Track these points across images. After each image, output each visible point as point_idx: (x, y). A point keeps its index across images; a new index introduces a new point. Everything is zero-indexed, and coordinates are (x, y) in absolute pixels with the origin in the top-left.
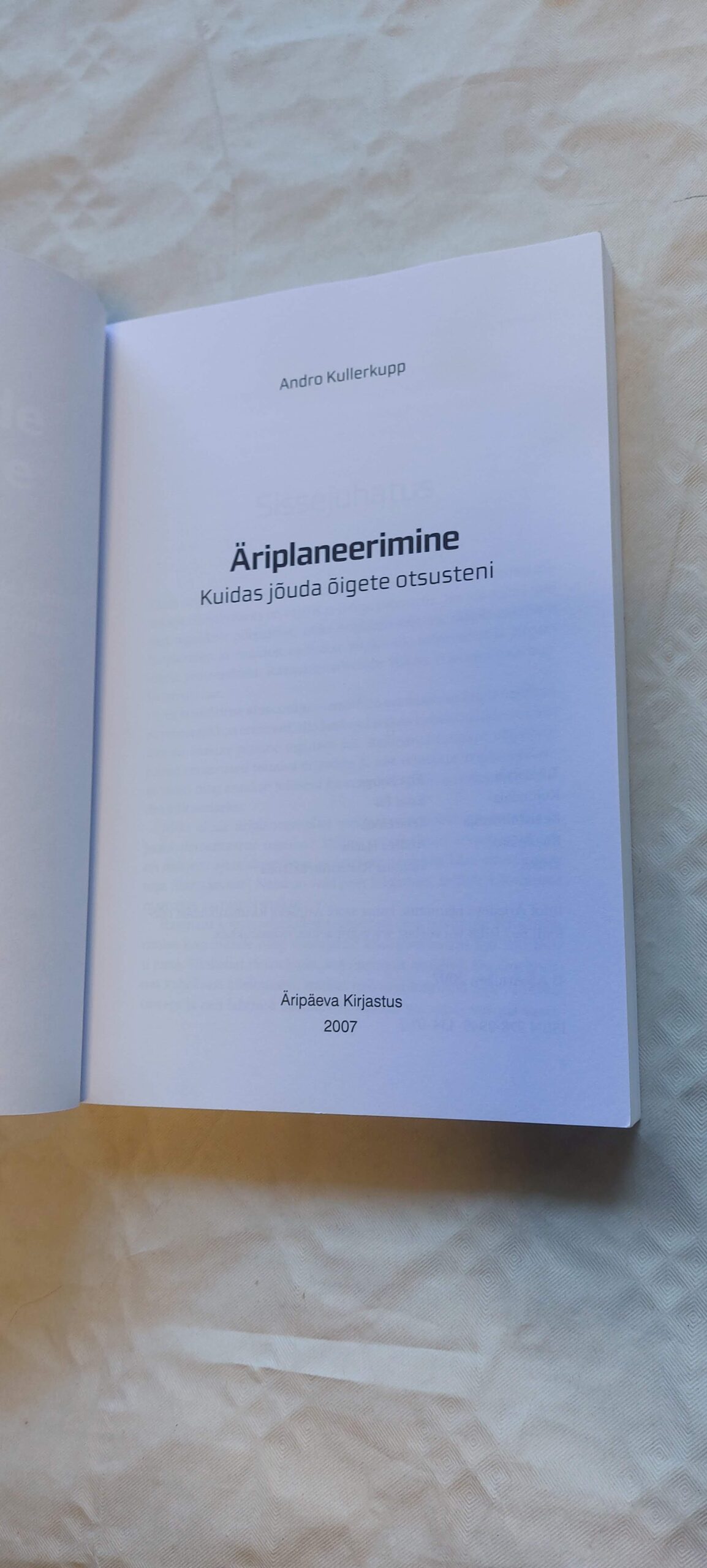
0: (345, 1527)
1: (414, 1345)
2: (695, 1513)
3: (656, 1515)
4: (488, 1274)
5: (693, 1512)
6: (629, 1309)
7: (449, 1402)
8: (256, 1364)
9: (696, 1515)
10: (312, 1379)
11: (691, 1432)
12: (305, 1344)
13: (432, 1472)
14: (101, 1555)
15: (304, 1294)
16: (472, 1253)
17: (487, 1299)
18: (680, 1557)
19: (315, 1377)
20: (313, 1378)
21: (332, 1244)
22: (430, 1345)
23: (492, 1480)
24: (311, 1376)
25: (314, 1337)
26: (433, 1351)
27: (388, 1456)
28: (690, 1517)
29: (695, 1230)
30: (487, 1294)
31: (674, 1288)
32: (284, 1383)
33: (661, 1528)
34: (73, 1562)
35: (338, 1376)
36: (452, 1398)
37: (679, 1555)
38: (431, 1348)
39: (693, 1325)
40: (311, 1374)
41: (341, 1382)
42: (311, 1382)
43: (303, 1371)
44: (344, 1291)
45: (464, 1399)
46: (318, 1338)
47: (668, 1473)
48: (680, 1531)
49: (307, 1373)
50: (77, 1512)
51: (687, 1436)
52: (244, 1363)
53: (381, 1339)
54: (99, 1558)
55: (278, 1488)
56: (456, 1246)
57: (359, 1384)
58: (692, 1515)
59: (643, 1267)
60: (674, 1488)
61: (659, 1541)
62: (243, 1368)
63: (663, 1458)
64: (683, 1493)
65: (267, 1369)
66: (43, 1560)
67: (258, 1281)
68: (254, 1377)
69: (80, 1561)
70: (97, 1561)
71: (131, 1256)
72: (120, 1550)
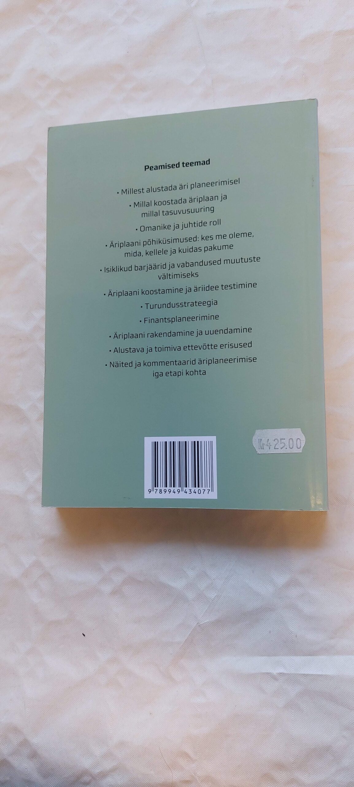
0: (330, 746)
8: (275, 672)
10: (306, 676)
12: (299, 659)
14: (199, 775)
15: (296, 635)
19: (308, 674)
24: (305, 674)
27: (349, 709)
32: (291, 679)
34: (183, 780)
35: (320, 673)
40: (305, 673)
43: (300, 673)
44: (317, 632)
46: (305, 656)
49: (303, 673)
50: (186, 755)
52: (268, 671)
53: (338, 653)
55: (293, 731)
57: (331, 675)
62: (268, 674)
65: (281, 673)
66: (167, 782)
67: (270, 631)
68: (274, 678)
69: (188, 779)
70: (197, 778)
71: (201, 625)
72: (210, 771)
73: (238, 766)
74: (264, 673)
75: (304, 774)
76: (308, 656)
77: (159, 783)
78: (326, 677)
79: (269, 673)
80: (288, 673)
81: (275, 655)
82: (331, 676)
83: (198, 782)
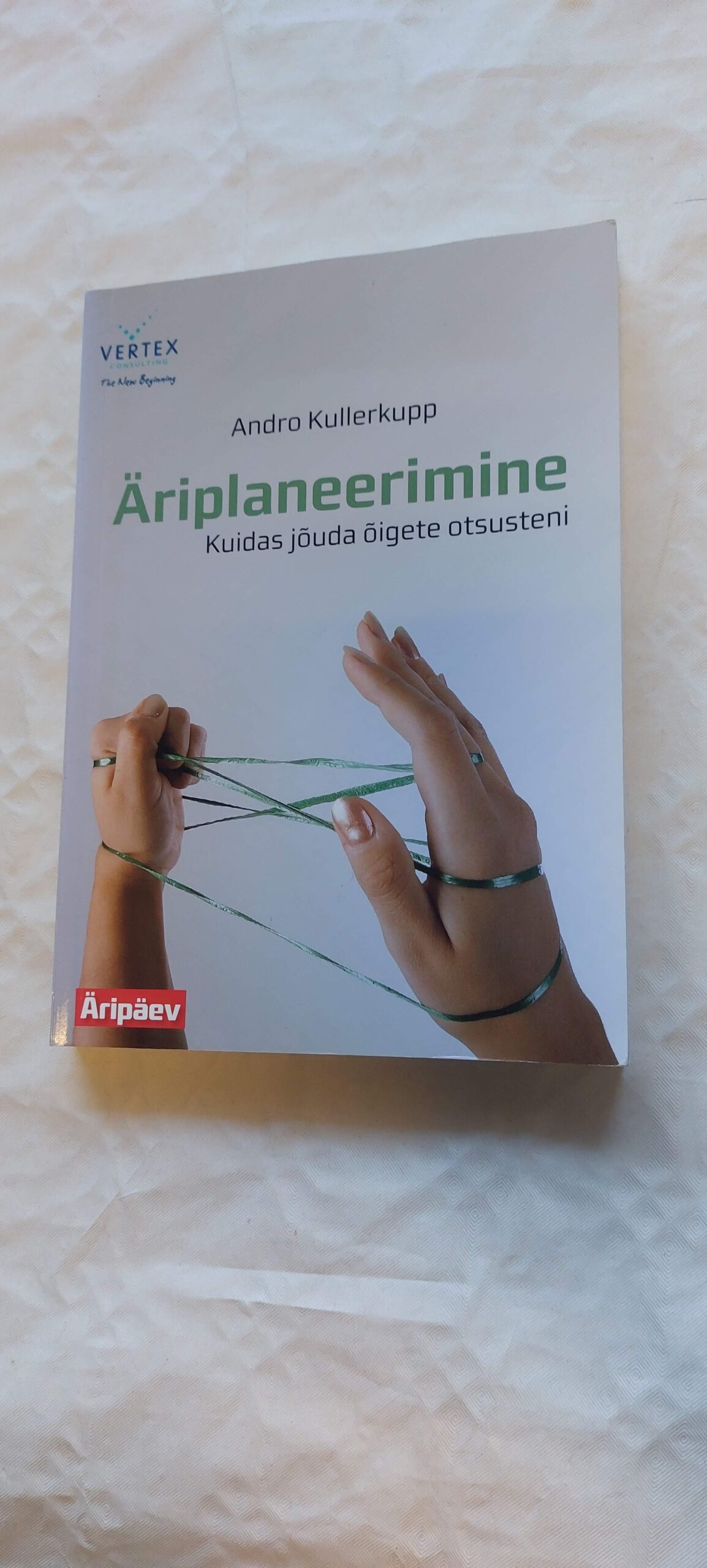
0: (333, 1452)
1: (403, 1278)
2: (668, 1427)
3: (632, 1430)
4: (476, 1209)
5: (667, 1426)
6: (610, 1240)
7: (439, 1330)
8: (247, 1299)
9: (669, 1429)
11: (666, 1352)
12: (295, 1279)
13: (419, 1397)
14: (88, 1487)
15: (296, 1231)
16: (459, 1190)
17: (474, 1232)
18: (653, 1468)
19: (306, 1309)
20: (303, 1311)
21: (324, 1182)
22: (418, 1277)
23: (477, 1403)
24: (302, 1309)
25: (305, 1272)
26: (422, 1282)
27: (376, 1383)
28: (664, 1430)
29: (673, 1165)
30: (474, 1228)
31: (652, 1220)
32: (276, 1316)
33: (637, 1442)
34: (58, 1496)
35: (330, 1308)
36: (439, 1326)
37: (652, 1467)
38: (420, 1280)
39: (669, 1254)
40: (302, 1307)
41: (332, 1313)
42: (301, 1315)
43: (293, 1305)
44: (336, 1228)
45: (451, 1327)
46: (309, 1272)
47: (644, 1391)
48: (655, 1444)
49: (299, 1306)
50: (64, 1446)
51: (663, 1356)
52: (235, 1298)
53: (371, 1272)
54: (86, 1490)
55: (268, 1417)
56: (445, 1183)
58: (666, 1429)
59: (623, 1201)
60: (649, 1404)
61: (634, 1454)
62: (235, 1303)
63: (640, 1377)
64: (658, 1409)
65: (259, 1303)
66: (28, 1495)
67: (250, 1220)
68: (245, 1311)
69: (66, 1494)
70: (83, 1493)
71: (123, 1197)
72: (108, 1482)
73: (160, 1476)
74: (228, 1300)
75: (282, 1502)
76: (313, 1274)
77: (12, 1498)
78: (340, 1316)
79: (237, 1301)
80: (271, 1303)
81: (253, 1267)
82: (349, 1317)
83: (85, 1502)
